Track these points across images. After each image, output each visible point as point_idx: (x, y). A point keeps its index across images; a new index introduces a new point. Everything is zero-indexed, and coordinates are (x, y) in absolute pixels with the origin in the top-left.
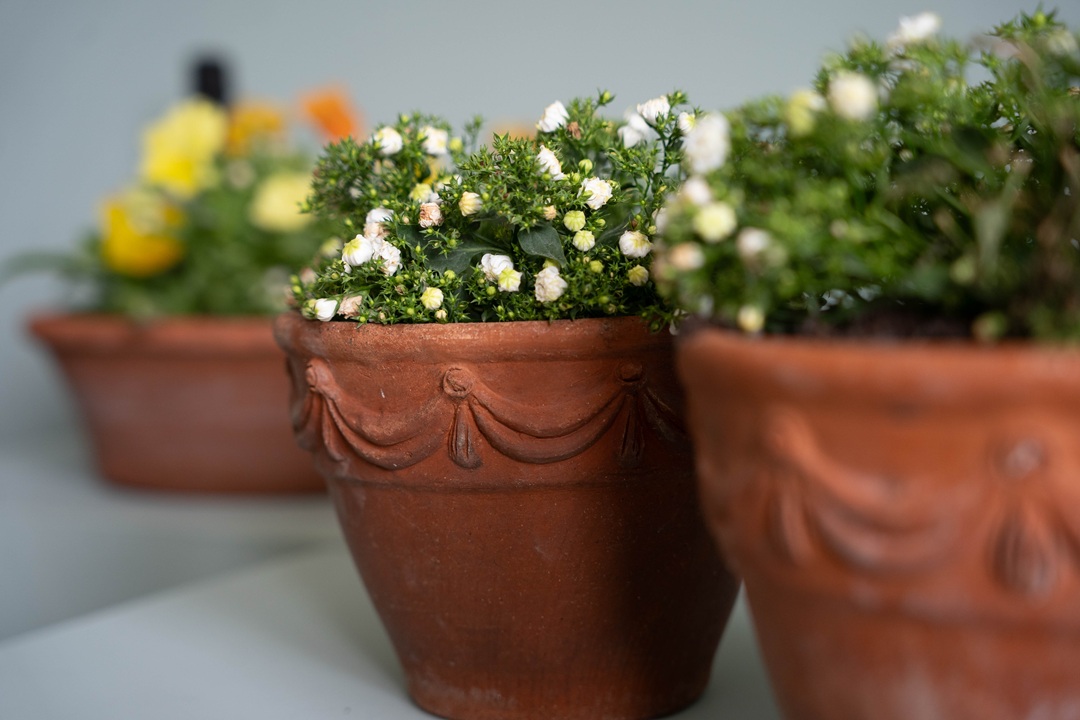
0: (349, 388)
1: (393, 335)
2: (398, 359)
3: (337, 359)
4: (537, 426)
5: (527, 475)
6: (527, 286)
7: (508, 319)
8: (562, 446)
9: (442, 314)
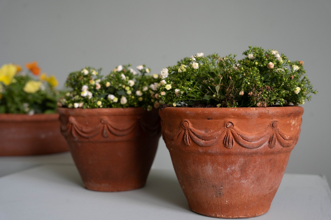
0: (79, 122)
1: (91, 111)
2: (91, 116)
3: (76, 116)
4: (121, 129)
5: (117, 139)
6: (119, 101)
7: (114, 107)
8: (125, 133)
9: (101, 106)
